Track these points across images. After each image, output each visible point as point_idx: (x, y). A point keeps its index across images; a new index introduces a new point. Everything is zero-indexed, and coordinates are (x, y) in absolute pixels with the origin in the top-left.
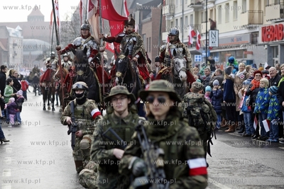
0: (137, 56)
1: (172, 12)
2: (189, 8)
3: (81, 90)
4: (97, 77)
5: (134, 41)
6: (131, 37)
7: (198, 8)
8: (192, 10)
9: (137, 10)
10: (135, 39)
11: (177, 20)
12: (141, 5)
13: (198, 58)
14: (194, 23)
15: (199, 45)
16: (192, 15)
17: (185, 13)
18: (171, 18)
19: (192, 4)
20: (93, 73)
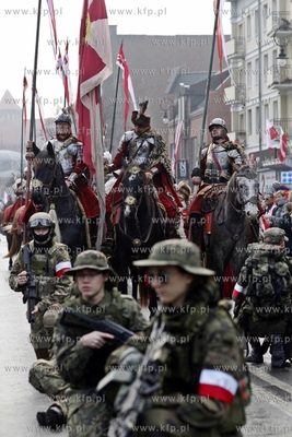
0: (155, 170)
1: (241, 97)
2: (270, 91)
3: (45, 228)
4: (81, 205)
5: (150, 144)
6: (146, 137)
7: (286, 90)
8: (276, 94)
9: (180, 96)
10: (152, 141)
11: (250, 111)
12: (188, 86)
13: (287, 178)
14: (279, 117)
15: (283, 154)
16: (276, 102)
17: (263, 98)
18: (240, 109)
19: (275, 83)
20: (74, 199)
